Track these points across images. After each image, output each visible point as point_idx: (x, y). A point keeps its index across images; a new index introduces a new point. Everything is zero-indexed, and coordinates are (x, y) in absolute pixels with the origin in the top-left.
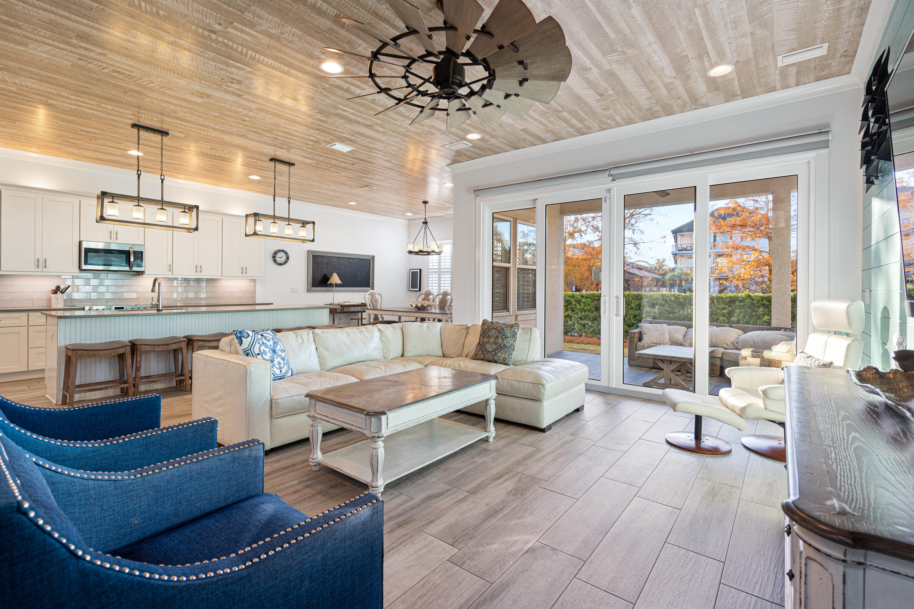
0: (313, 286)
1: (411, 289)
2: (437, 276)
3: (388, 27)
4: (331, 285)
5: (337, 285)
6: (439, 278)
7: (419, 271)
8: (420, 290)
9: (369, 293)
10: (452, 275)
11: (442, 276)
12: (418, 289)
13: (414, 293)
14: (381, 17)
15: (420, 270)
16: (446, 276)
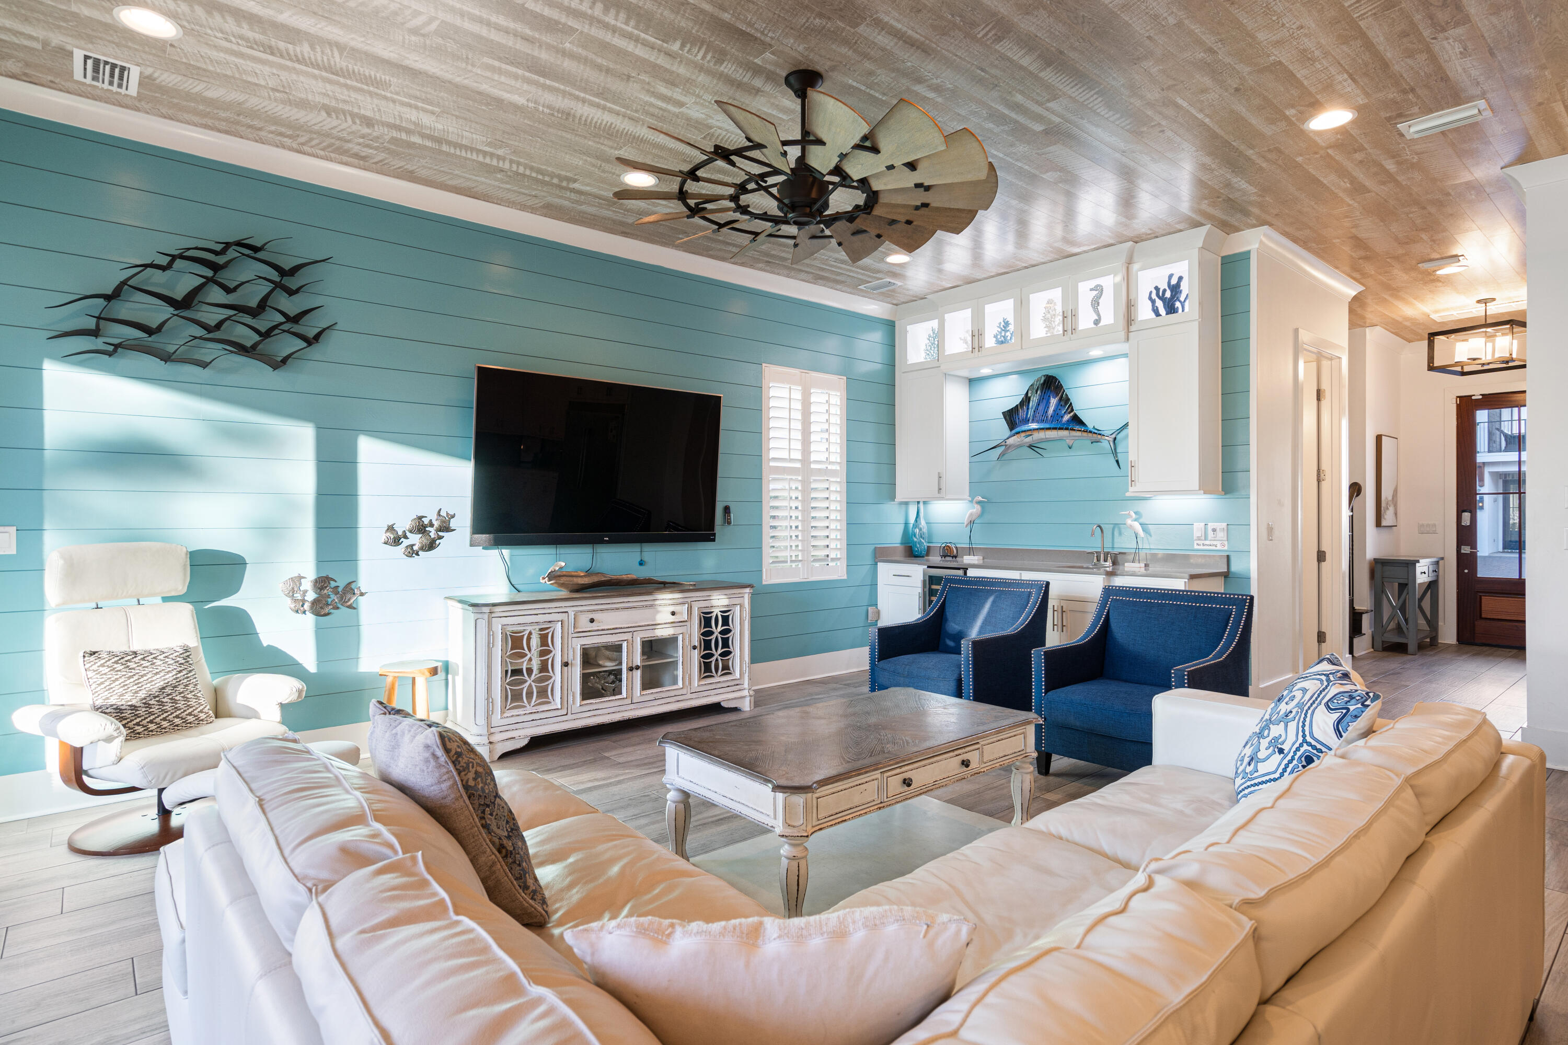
3: (910, 32)
14: (918, 48)
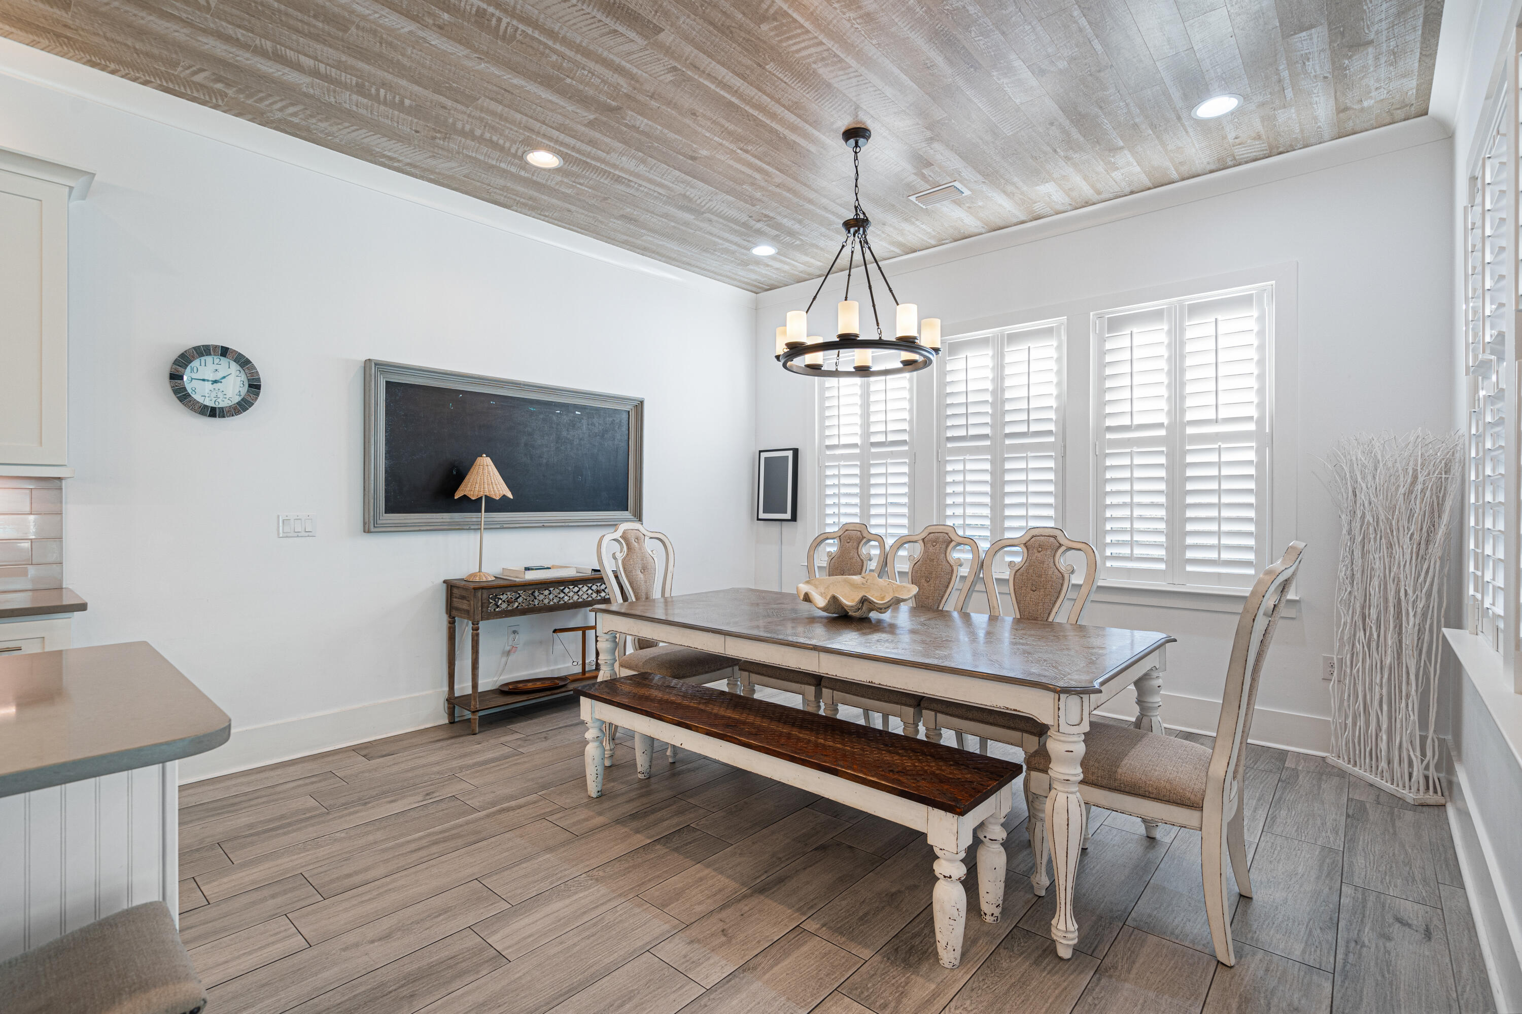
0: (388, 510)
1: (762, 515)
2: (857, 471)
4: (470, 505)
5: (495, 505)
6: (865, 476)
7: (790, 454)
8: (794, 518)
9: (618, 534)
10: (913, 465)
11: (873, 471)
12: (788, 516)
13: (774, 528)
15: (796, 452)
16: (891, 470)
